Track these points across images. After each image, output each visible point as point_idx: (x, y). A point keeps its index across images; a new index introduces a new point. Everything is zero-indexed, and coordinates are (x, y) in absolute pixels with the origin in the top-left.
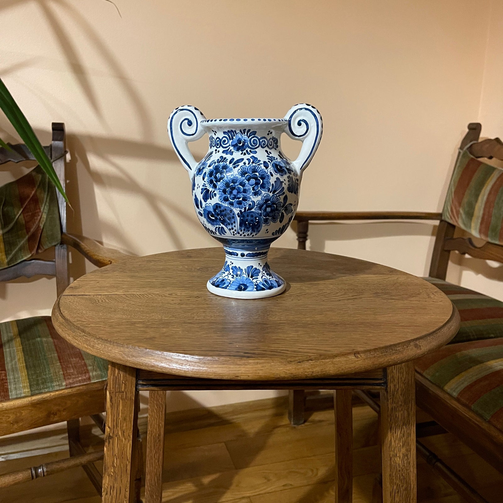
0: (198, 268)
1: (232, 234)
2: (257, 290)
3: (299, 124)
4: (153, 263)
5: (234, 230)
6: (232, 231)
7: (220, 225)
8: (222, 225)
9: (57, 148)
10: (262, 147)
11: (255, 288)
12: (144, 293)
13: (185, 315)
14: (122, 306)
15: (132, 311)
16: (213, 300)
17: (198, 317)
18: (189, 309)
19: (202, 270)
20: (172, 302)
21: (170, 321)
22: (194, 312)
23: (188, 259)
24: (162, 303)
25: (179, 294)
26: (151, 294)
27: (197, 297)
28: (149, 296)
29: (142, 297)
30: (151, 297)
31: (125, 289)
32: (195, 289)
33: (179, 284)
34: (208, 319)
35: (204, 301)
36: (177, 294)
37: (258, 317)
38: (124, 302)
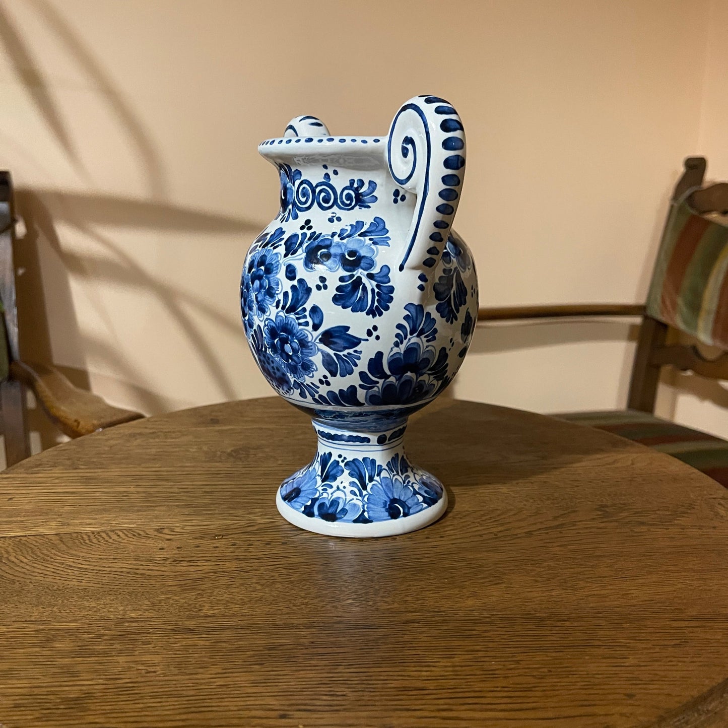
0: (229, 450)
4: (139, 441)
12: (103, 528)
13: (182, 600)
14: (42, 573)
15: (60, 590)
16: (252, 545)
17: (212, 608)
18: (196, 576)
19: (235, 455)
20: (160, 556)
21: (143, 624)
22: (203, 587)
23: (212, 428)
24: (135, 560)
25: (178, 530)
26: (117, 532)
27: (217, 536)
28: (110, 538)
29: (94, 540)
30: (116, 541)
31: (63, 518)
32: (217, 512)
33: (184, 498)
34: (234, 615)
35: (231, 550)
36: (174, 527)
37: (354, 599)
38: (51, 558)
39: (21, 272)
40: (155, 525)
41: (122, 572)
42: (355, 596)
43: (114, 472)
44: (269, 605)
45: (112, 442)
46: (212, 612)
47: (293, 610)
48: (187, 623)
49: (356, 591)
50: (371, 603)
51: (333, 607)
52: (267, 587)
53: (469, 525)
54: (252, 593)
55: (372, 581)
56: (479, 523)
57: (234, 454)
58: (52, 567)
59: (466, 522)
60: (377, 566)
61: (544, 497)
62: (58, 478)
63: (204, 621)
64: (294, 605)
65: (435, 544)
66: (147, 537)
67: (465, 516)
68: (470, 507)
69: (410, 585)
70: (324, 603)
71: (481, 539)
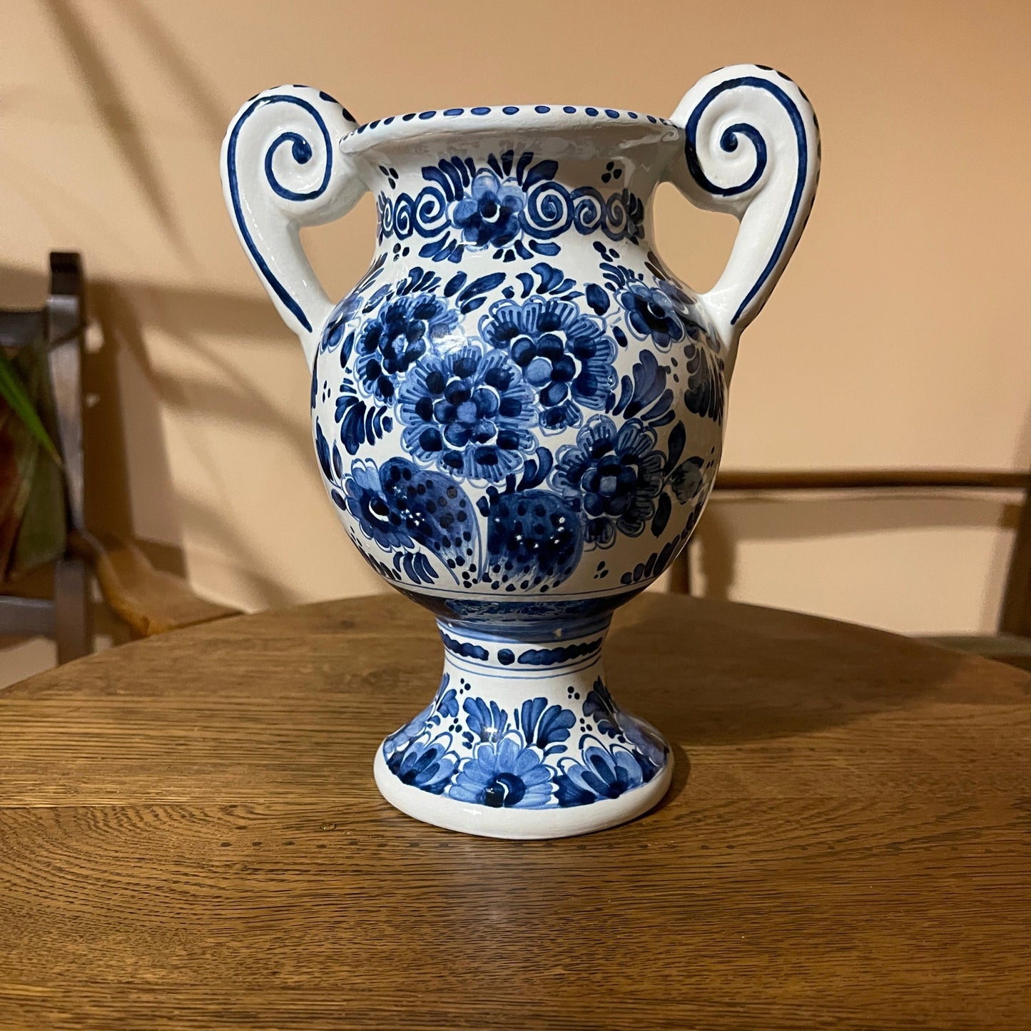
0: (365, 673)
1: (462, 580)
2: (563, 804)
3: (729, 143)
4: (220, 653)
5: (466, 568)
6: (459, 570)
7: (413, 547)
8: (419, 548)
9: (61, 315)
10: (580, 229)
11: (556, 794)
12: (132, 801)
13: (244, 950)
14: (9, 881)
15: (31, 916)
16: (386, 845)
17: (297, 970)
18: (279, 901)
19: (375, 681)
20: (219, 857)
21: (162, 998)
22: (287, 925)
23: (341, 636)
24: (177, 863)
25: (260, 810)
26: (154, 808)
27: (325, 824)
28: (142, 819)
29: (113, 823)
30: (150, 826)
31: (69, 779)
32: (332, 780)
33: (279, 752)
34: (335, 987)
35: (347, 853)
36: (253, 805)
37: (566, 966)
38: (33, 852)
39: (92, 400)
40: (222, 799)
41: (148, 886)
42: (568, 961)
43: (171, 702)
44: (405, 969)
45: (177, 653)
46: (296, 978)
47: (448, 983)
48: (247, 1000)
49: (571, 950)
50: (598, 977)
51: (526, 980)
52: (405, 931)
53: (780, 826)
54: (376, 942)
55: (601, 929)
56: (798, 822)
57: (373, 680)
58: (30, 869)
59: (775, 819)
60: (613, 900)
61: (914, 778)
62: (78, 709)
63: (278, 997)
64: (453, 973)
65: (720, 859)
66: (205, 819)
67: (772, 808)
68: (780, 792)
69: (673, 944)
70: (508, 972)
71: (806, 853)
